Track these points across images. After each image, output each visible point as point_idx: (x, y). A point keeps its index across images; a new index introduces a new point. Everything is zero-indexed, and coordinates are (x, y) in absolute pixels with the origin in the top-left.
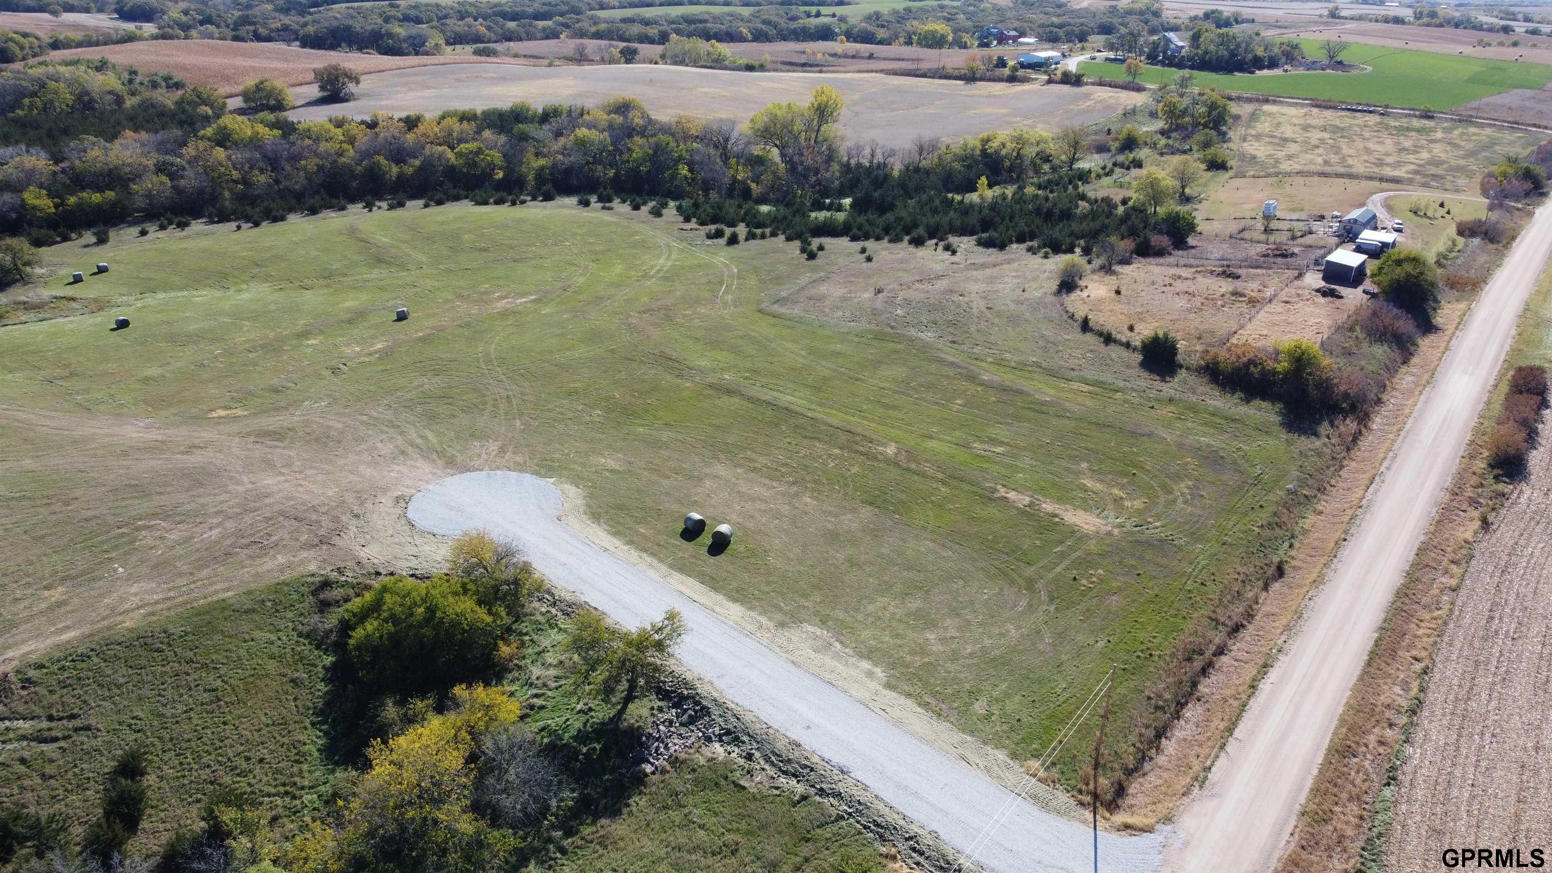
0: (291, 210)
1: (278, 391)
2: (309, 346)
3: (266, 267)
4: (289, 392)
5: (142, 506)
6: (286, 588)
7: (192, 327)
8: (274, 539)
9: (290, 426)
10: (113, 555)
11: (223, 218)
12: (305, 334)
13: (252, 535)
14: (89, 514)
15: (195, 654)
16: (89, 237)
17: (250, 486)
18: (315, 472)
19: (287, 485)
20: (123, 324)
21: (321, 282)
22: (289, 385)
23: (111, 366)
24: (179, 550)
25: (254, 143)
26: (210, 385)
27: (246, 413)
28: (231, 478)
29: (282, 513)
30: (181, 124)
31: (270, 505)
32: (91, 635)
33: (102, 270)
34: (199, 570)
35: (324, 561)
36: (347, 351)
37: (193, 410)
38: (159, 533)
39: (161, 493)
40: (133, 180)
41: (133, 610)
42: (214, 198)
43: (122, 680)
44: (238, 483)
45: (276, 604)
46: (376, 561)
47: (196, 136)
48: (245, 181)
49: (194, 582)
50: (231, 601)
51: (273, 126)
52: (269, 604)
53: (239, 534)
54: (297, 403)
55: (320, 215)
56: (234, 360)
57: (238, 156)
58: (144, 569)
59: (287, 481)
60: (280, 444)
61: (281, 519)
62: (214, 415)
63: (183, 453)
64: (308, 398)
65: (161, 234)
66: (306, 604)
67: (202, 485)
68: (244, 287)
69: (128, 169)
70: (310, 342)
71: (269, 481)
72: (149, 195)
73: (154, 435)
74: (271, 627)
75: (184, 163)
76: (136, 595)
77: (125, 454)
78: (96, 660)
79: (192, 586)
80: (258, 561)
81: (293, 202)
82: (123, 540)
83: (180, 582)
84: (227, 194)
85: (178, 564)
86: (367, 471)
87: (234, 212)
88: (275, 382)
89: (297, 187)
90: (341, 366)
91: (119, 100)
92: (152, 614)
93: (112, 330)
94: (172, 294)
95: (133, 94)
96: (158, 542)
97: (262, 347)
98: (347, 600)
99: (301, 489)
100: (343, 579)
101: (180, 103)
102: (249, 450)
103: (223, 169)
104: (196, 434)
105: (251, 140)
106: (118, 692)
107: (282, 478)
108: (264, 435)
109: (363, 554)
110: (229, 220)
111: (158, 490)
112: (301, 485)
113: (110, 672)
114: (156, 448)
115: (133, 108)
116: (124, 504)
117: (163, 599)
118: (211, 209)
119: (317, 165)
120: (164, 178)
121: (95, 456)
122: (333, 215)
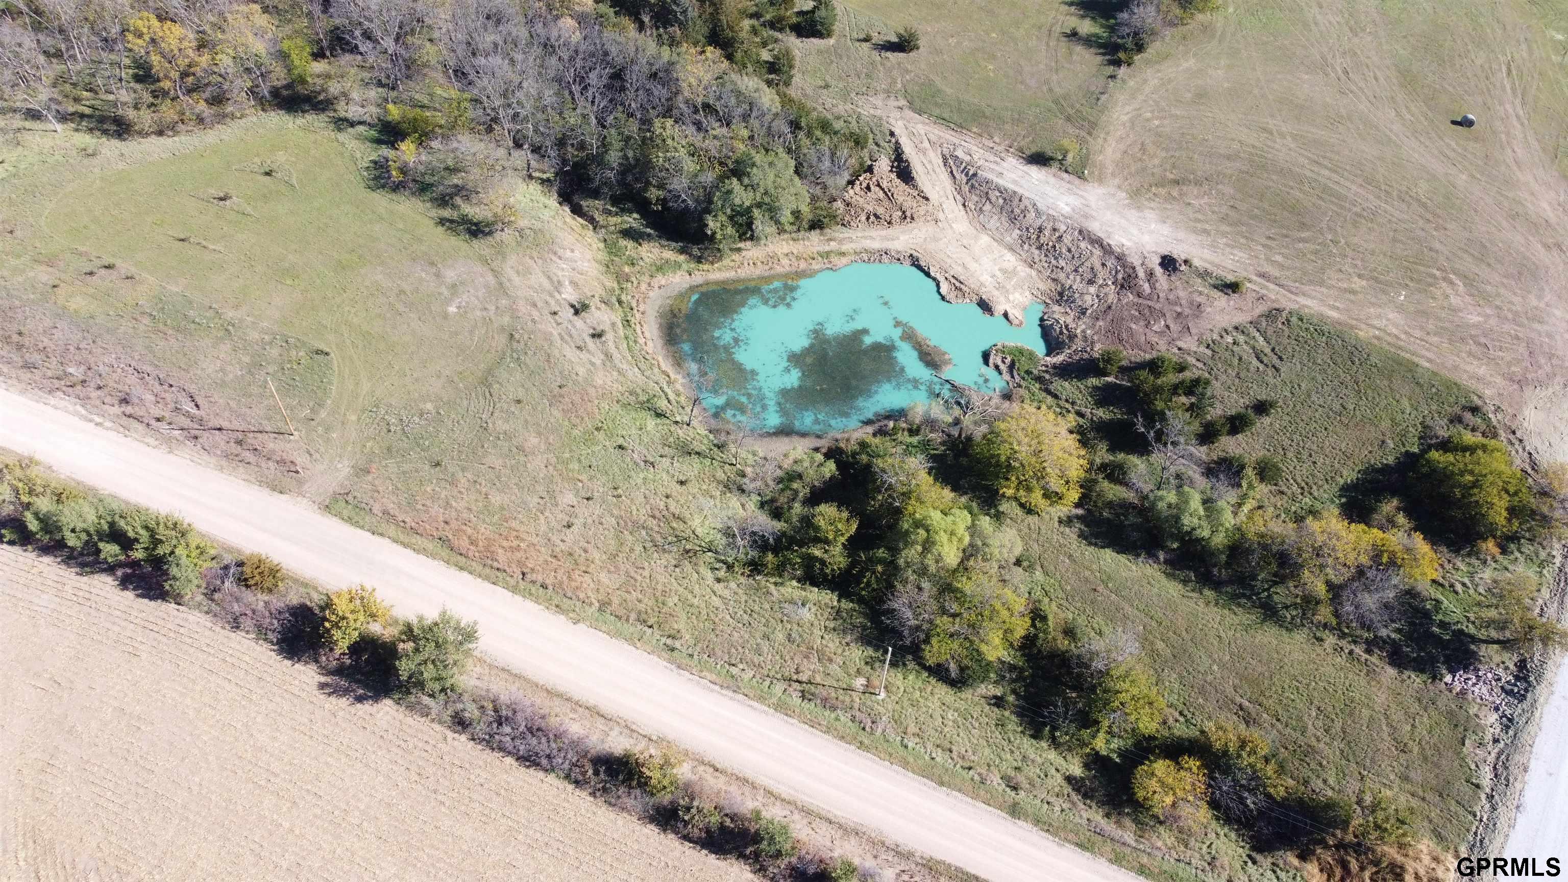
5: (1467, 265)
6: (1455, 390)
8: (1499, 354)
10: (1412, 285)
13: (1492, 340)
14: (1437, 246)
15: (1364, 380)
17: (1542, 306)
24: (1444, 313)
28: (1542, 290)
29: (1530, 342)
31: (1533, 330)
32: (1340, 323)
34: (1435, 335)
35: (1497, 395)
38: (1451, 291)
39: (1489, 265)
41: (1374, 328)
43: (1319, 361)
44: (1540, 296)
45: (1438, 394)
46: (1523, 424)
49: (1421, 340)
52: (1434, 390)
53: (1487, 332)
58: (1412, 308)
61: (1523, 344)
66: (1451, 410)
67: (1519, 280)
74: (1416, 404)
76: (1388, 320)
77: (1517, 216)
78: (1324, 339)
79: (1417, 341)
80: (1469, 359)
82: (1429, 280)
83: (1417, 333)
85: (1431, 321)
92: (1378, 338)
96: (1442, 297)
98: (1473, 430)
100: (1491, 416)
106: (1311, 365)
109: (1527, 413)
111: (1492, 261)
113: (1321, 352)
114: (1538, 227)
116: (1461, 254)
117: (1395, 335)
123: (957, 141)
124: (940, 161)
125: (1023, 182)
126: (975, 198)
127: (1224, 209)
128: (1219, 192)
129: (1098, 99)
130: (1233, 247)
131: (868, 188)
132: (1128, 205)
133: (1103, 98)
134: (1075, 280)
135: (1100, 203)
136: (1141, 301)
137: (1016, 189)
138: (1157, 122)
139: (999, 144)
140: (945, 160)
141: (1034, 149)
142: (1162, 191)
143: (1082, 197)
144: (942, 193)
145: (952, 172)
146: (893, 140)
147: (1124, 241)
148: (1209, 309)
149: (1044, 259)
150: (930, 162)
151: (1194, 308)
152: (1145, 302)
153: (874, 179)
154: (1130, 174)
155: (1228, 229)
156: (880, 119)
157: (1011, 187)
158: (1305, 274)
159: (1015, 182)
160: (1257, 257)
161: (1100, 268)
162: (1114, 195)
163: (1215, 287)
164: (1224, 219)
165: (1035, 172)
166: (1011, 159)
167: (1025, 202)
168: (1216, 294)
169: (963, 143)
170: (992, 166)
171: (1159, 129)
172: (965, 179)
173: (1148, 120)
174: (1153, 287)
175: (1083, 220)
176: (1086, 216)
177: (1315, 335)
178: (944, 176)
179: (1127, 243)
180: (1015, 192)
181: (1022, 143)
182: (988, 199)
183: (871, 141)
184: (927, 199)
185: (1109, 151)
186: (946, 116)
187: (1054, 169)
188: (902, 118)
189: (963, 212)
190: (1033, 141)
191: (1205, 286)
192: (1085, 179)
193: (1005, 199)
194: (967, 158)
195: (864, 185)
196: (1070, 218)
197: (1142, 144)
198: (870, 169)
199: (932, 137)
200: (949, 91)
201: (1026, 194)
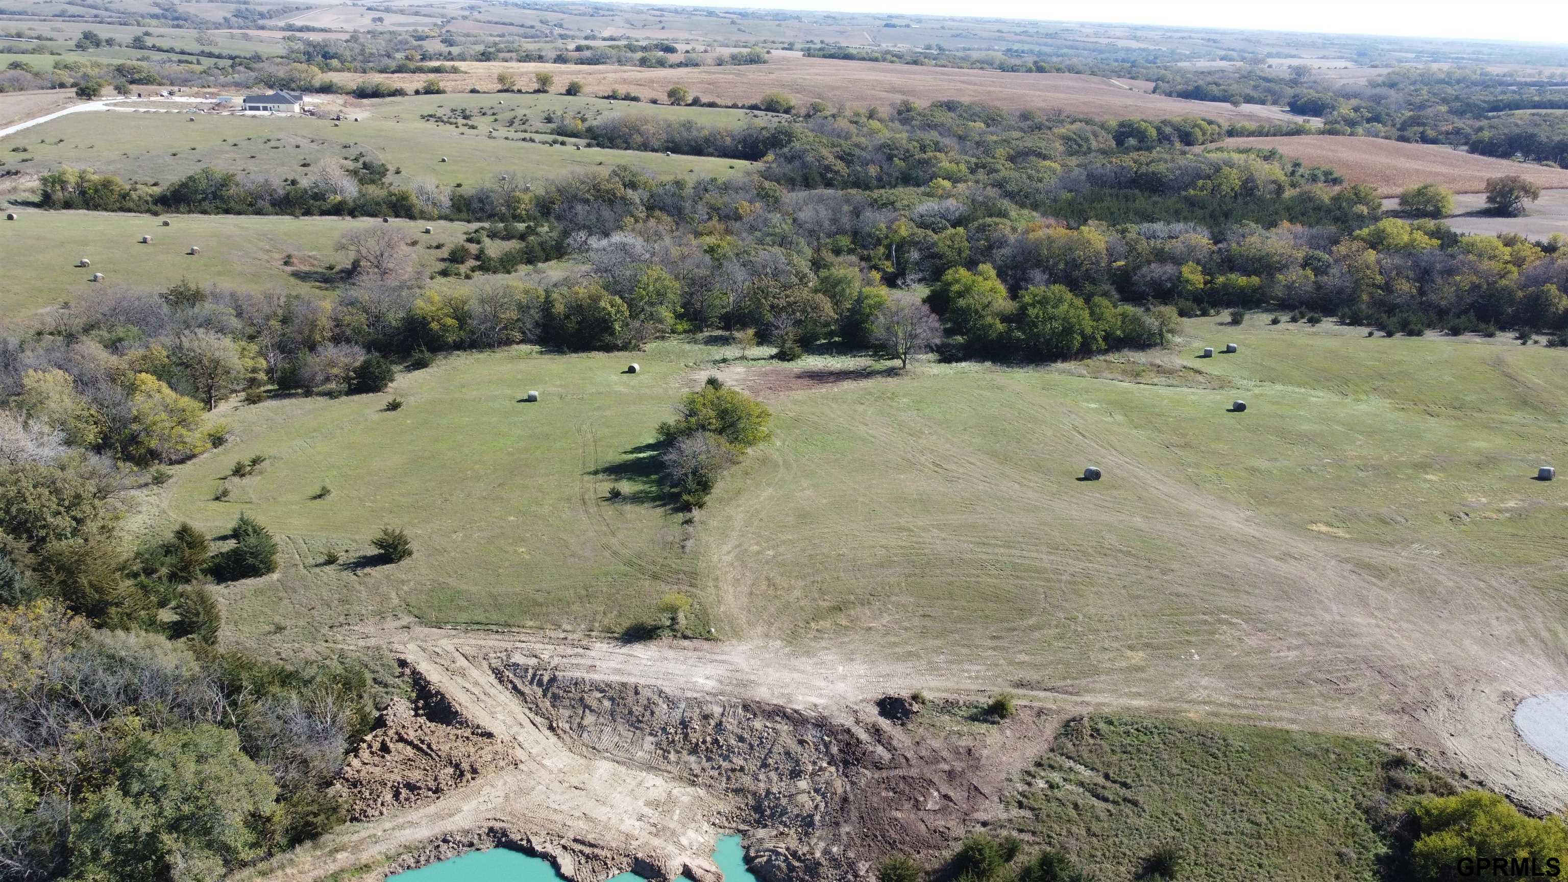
0: (1430, 325)
1: (1388, 523)
2: (1426, 481)
3: (1392, 381)
4: (1398, 527)
5: (1227, 600)
6: (1354, 747)
7: (1305, 427)
8: (1351, 685)
9: (1393, 566)
10: (1193, 639)
11: (1355, 321)
12: (1423, 467)
13: (1329, 672)
14: (1181, 590)
15: (1247, 776)
16: (1226, 315)
17: (1338, 618)
18: (1411, 627)
19: (1378, 630)
20: (1240, 408)
21: (1450, 412)
22: (1399, 519)
23: (1221, 447)
24: (1254, 660)
25: (1408, 250)
26: (1315, 494)
27: (1347, 536)
28: (1320, 602)
29: (1366, 661)
30: (1336, 220)
31: (1356, 647)
32: (1157, 712)
33: (1230, 350)
34: (1269, 688)
35: (1402, 734)
36: (1471, 498)
37: (1294, 516)
38: (1239, 633)
39: (1248, 593)
40: (1280, 270)
41: (1199, 703)
42: (1352, 300)
43: (1175, 771)
44: (1327, 610)
45: (1341, 760)
46: (1464, 760)
47: (1350, 234)
48: (1388, 288)
49: (1261, 699)
50: (1294, 736)
51: (1433, 234)
52: (1333, 756)
53: (1317, 665)
54: (1406, 543)
55: (1461, 337)
56: (1343, 474)
57: (1388, 262)
58: (1217, 665)
59: (1378, 626)
60: (1379, 583)
61: (1363, 666)
62: (1314, 527)
63: (1277, 558)
64: (1418, 541)
65: (1291, 326)
66: (1373, 775)
67: (1289, 599)
68: (1364, 397)
69: (1277, 258)
70: (1429, 477)
71: (1359, 619)
72: (1289, 287)
73: (1251, 530)
74: (1330, 783)
75: (1331, 260)
76: (1205, 688)
77: (1223, 540)
78: (1157, 739)
79: (1259, 702)
80: (1330, 704)
81: (1434, 317)
82: (1205, 628)
83: (1249, 692)
84: (1365, 297)
85: (1251, 674)
86: (1474, 649)
87: (1368, 317)
88: (1384, 510)
89: (1443, 303)
90: (1462, 515)
91: (1280, 189)
92: (1216, 715)
93: (1228, 411)
94: (1290, 388)
95: (1293, 185)
96: (1235, 643)
97: (1374, 467)
98: (1420, 791)
99: (1391, 640)
100: (1421, 764)
101: (1336, 199)
102: (1344, 577)
103: (1368, 272)
104: (1292, 542)
105: (1406, 246)
106: (1168, 780)
107: (1374, 621)
108: (1362, 566)
109: (1451, 744)
110: (1361, 324)
111: (1247, 588)
112: (1393, 637)
113: (1166, 757)
114: (1254, 545)
115: (1292, 198)
116: (1212, 591)
117: (1229, 704)
118: (1346, 310)
119: (1472, 283)
120: (1309, 272)
121: (1196, 534)
122: (1478, 340)
123: (509, 646)
124: (492, 678)
125: (629, 668)
126: (566, 713)
127: (916, 621)
128: (897, 605)
129: (683, 547)
130: (959, 662)
131: (385, 749)
132: (793, 654)
133: (689, 544)
134: (770, 780)
135: (752, 662)
136: (884, 774)
137: (624, 679)
138: (771, 553)
139: (573, 632)
140: (499, 675)
141: (626, 623)
142: (826, 624)
143: (723, 662)
144: (509, 721)
145: (515, 688)
146: (408, 671)
147: (814, 700)
148: (985, 752)
149: (707, 765)
150: (476, 683)
151: (964, 756)
152: (892, 773)
153: (391, 733)
154: (771, 616)
155: (938, 643)
156: (378, 648)
157: (615, 678)
158: (1067, 664)
159: (618, 671)
160: (997, 665)
161: (799, 749)
162: (765, 647)
163: (973, 718)
164: (924, 633)
165: (642, 652)
166: (598, 645)
167: (645, 693)
168: (983, 727)
169: (518, 644)
170: (574, 661)
171: (779, 559)
172: (539, 692)
173: (758, 553)
174: (890, 748)
175: (742, 690)
176: (744, 684)
177: (1142, 737)
178: (504, 696)
179: (821, 701)
180: (624, 685)
181: (606, 621)
182: (586, 707)
183: (369, 682)
184: (490, 735)
185: (730, 598)
186: (481, 618)
187: (666, 639)
188: (412, 638)
189: (553, 739)
190: (620, 615)
191: (959, 723)
192: (716, 640)
193: (612, 699)
194: (533, 662)
195: (376, 746)
196: (721, 694)
197: (768, 579)
198: (380, 723)
199: (467, 650)
200: (473, 589)
201: (642, 681)
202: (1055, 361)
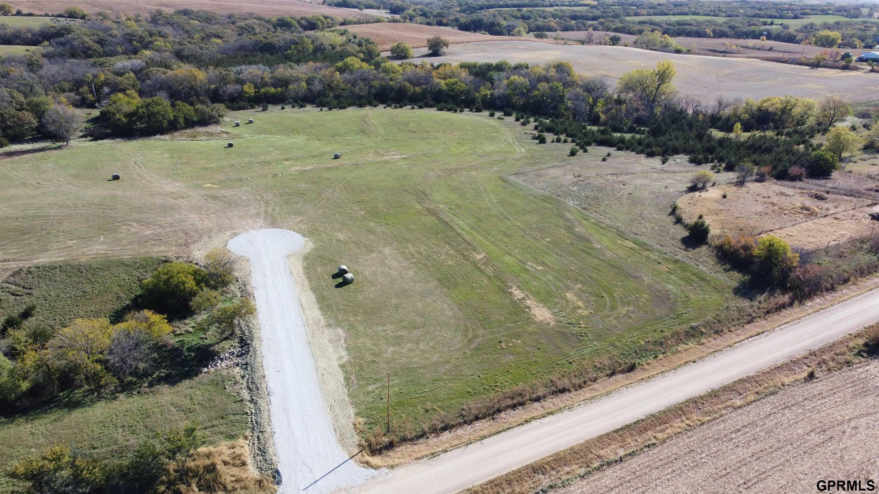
2: (282, 164)
4: (245, 181)
5: (134, 216)
7: (255, 150)
8: (169, 239)
9: (226, 195)
12: (289, 159)
13: (162, 236)
17: (183, 217)
20: (230, 146)
21: (328, 138)
24: (130, 236)
26: (222, 174)
27: (217, 187)
31: (182, 226)
33: (250, 122)
36: (293, 168)
38: (130, 228)
39: (147, 213)
40: (292, 84)
42: (324, 96)
43: (59, 280)
54: (242, 187)
58: (110, 241)
60: (214, 202)
61: (180, 232)
62: (205, 186)
63: (174, 199)
64: (248, 185)
65: (290, 110)
67: (165, 212)
68: (296, 136)
69: (291, 78)
70: (286, 163)
71: (192, 216)
72: (294, 91)
76: (97, 250)
77: (154, 195)
78: (58, 270)
79: (120, 251)
80: (153, 247)
82: (115, 228)
84: (332, 94)
85: (124, 241)
87: (327, 103)
90: (279, 174)
91: (333, 48)
92: (94, 258)
93: (225, 147)
94: (266, 136)
96: (126, 231)
97: (266, 162)
102: (199, 202)
104: (189, 192)
106: (53, 284)
108: (212, 197)
109: (195, 253)
113: (58, 276)
114: (168, 195)
116: (130, 214)
120: (304, 84)
121: (143, 194)
122: (368, 108)
158: (34, 250)
202: (155, 135)
